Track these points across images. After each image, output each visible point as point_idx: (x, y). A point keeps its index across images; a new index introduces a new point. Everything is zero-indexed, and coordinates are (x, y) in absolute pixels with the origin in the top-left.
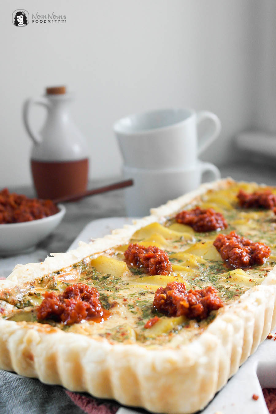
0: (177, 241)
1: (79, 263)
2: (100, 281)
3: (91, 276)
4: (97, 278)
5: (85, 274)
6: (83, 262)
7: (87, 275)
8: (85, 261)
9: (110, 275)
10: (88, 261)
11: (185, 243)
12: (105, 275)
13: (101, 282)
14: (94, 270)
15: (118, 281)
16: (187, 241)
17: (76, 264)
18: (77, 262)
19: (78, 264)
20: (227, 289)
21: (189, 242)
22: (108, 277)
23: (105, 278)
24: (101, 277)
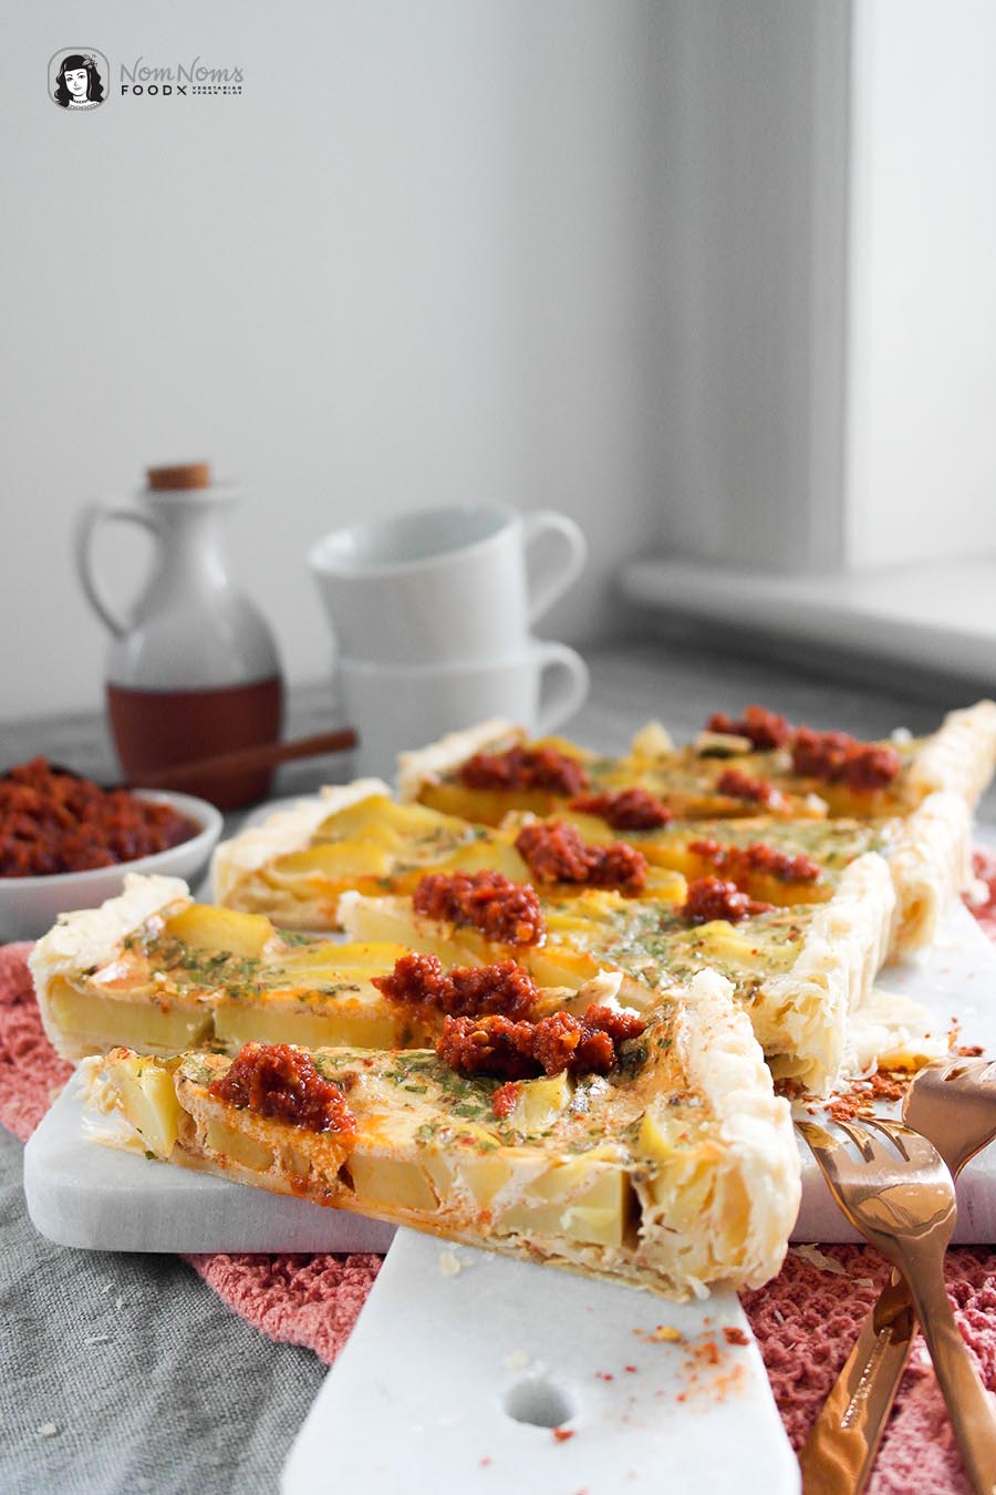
0: (429, 840)
1: (136, 931)
2: (207, 972)
3: (177, 959)
4: (193, 966)
5: (161, 959)
6: (147, 930)
7: (165, 958)
8: (151, 924)
9: (230, 954)
10: (159, 924)
11: (449, 843)
12: (216, 954)
13: (210, 974)
14: (183, 944)
15: (256, 967)
16: (452, 838)
17: (130, 935)
18: (131, 931)
19: (135, 935)
21: (459, 841)
22: (224, 960)
23: (218, 962)
24: (205, 960)
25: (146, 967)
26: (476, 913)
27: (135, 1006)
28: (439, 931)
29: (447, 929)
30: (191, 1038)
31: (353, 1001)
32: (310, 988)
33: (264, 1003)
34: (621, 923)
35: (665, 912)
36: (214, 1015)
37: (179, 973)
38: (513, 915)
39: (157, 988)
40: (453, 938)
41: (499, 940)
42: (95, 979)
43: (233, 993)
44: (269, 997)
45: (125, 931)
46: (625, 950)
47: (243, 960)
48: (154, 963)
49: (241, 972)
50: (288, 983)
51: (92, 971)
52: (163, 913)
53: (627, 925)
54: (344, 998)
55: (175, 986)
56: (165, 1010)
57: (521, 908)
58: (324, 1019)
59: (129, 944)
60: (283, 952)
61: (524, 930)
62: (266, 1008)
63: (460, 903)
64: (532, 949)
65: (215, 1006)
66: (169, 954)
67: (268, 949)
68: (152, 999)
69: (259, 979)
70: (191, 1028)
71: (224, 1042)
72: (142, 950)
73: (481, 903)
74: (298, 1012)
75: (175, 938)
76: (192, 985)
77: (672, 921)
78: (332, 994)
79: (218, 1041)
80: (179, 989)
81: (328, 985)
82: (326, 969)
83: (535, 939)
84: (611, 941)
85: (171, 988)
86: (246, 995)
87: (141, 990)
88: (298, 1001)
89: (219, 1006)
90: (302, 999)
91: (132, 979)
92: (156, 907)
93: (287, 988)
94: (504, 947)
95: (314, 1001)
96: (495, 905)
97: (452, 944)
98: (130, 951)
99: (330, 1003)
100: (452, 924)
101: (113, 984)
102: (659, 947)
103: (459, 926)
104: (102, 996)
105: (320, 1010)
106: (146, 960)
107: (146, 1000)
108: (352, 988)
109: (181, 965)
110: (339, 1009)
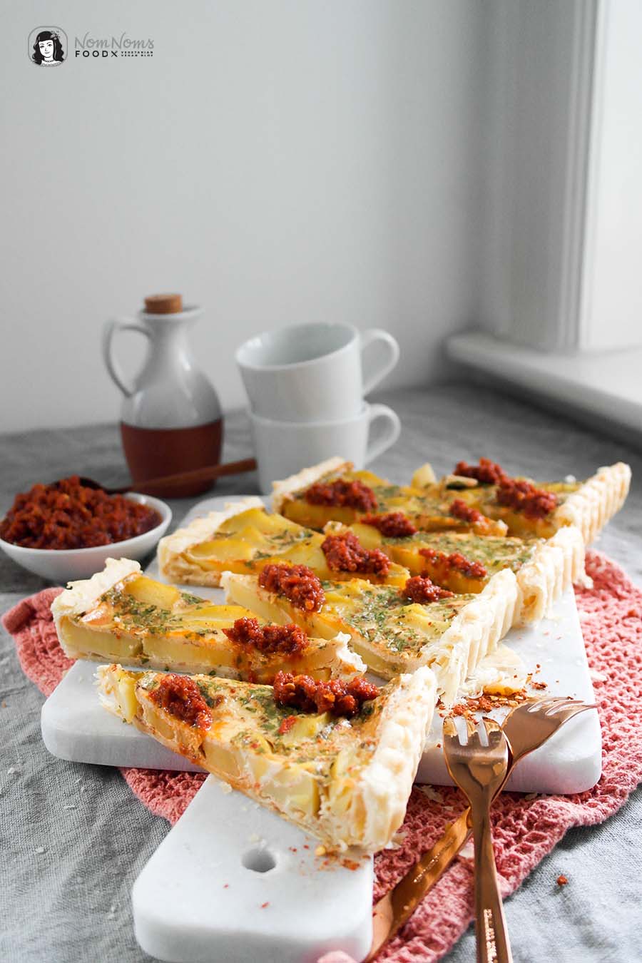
0: (279, 538)
1: (109, 591)
2: (142, 617)
3: (129, 608)
4: (136, 613)
6: (115, 590)
7: (122, 607)
8: (117, 587)
9: (156, 607)
10: (121, 587)
11: (290, 540)
12: (148, 607)
13: (144, 618)
14: (132, 599)
15: (168, 616)
16: (291, 537)
17: (105, 594)
18: (106, 591)
19: (108, 593)
20: (397, 635)
21: (296, 539)
22: (152, 610)
23: (149, 612)
24: (143, 610)
25: (112, 612)
26: (288, 591)
27: (103, 634)
28: (269, 598)
29: (273, 596)
30: (132, 653)
31: (213, 640)
32: (192, 631)
33: (167, 638)
34: (367, 599)
35: (393, 594)
36: (143, 642)
37: (129, 617)
38: (305, 596)
39: (114, 626)
40: (275, 602)
41: (298, 607)
42: (84, 620)
43: (152, 631)
44: (170, 634)
45: (102, 591)
46: (363, 617)
47: (162, 611)
48: (117, 610)
49: (160, 618)
50: (182, 627)
51: (83, 615)
52: (125, 580)
53: (370, 601)
54: (209, 637)
55: (124, 625)
56: (118, 637)
57: (309, 592)
58: (198, 648)
59: (104, 599)
60: (183, 607)
61: (309, 604)
62: (169, 640)
63: (281, 584)
64: (314, 614)
65: (143, 637)
66: (125, 605)
67: (176, 605)
68: (112, 631)
69: (167, 624)
70: (131, 647)
71: (148, 656)
72: (111, 602)
73: (291, 585)
74: (185, 643)
75: (129, 596)
76: (133, 625)
77: (395, 600)
78: (203, 635)
79: (145, 655)
80: (125, 627)
81: (202, 629)
82: (204, 619)
83: (315, 608)
84: (357, 612)
85: (122, 626)
86: (159, 633)
87: (107, 627)
88: (184, 637)
89: (146, 638)
90: (187, 637)
91: (103, 620)
92: (121, 578)
93: (180, 630)
94: (300, 610)
95: (193, 638)
96: (296, 588)
97: (275, 605)
98: (104, 602)
99: (201, 640)
100: (276, 595)
101: (93, 622)
102: (383, 616)
103: (280, 597)
104: (87, 628)
105: (196, 644)
106: (112, 608)
107: (109, 632)
108: (213, 632)
109: (130, 612)
110: (205, 644)
